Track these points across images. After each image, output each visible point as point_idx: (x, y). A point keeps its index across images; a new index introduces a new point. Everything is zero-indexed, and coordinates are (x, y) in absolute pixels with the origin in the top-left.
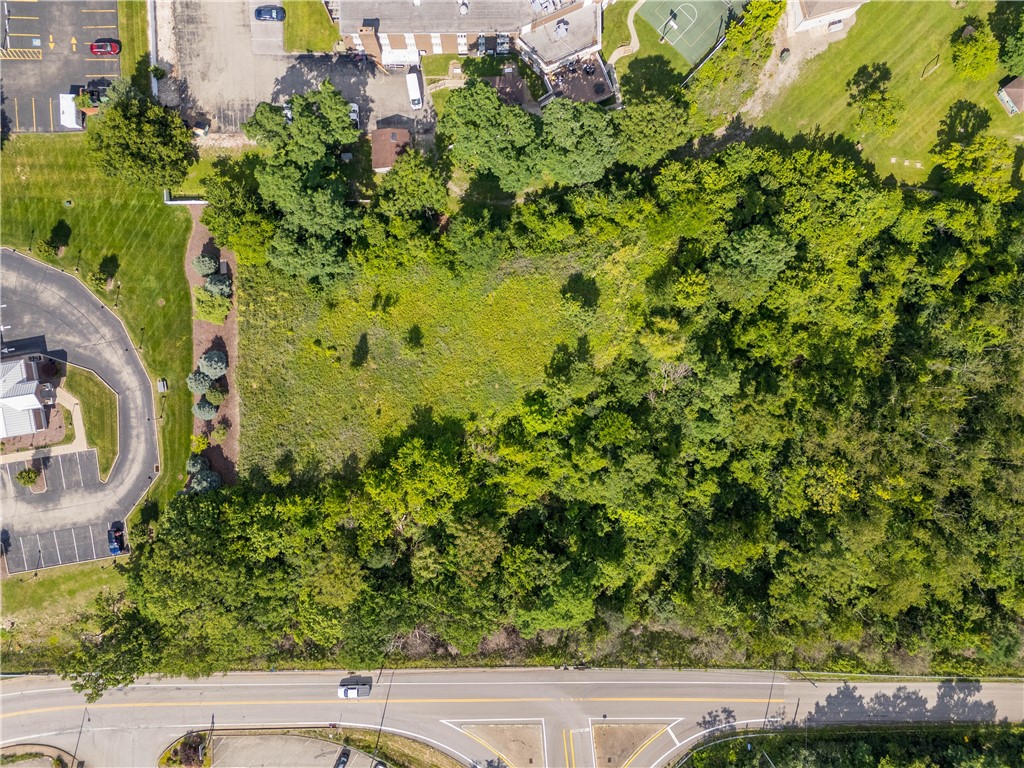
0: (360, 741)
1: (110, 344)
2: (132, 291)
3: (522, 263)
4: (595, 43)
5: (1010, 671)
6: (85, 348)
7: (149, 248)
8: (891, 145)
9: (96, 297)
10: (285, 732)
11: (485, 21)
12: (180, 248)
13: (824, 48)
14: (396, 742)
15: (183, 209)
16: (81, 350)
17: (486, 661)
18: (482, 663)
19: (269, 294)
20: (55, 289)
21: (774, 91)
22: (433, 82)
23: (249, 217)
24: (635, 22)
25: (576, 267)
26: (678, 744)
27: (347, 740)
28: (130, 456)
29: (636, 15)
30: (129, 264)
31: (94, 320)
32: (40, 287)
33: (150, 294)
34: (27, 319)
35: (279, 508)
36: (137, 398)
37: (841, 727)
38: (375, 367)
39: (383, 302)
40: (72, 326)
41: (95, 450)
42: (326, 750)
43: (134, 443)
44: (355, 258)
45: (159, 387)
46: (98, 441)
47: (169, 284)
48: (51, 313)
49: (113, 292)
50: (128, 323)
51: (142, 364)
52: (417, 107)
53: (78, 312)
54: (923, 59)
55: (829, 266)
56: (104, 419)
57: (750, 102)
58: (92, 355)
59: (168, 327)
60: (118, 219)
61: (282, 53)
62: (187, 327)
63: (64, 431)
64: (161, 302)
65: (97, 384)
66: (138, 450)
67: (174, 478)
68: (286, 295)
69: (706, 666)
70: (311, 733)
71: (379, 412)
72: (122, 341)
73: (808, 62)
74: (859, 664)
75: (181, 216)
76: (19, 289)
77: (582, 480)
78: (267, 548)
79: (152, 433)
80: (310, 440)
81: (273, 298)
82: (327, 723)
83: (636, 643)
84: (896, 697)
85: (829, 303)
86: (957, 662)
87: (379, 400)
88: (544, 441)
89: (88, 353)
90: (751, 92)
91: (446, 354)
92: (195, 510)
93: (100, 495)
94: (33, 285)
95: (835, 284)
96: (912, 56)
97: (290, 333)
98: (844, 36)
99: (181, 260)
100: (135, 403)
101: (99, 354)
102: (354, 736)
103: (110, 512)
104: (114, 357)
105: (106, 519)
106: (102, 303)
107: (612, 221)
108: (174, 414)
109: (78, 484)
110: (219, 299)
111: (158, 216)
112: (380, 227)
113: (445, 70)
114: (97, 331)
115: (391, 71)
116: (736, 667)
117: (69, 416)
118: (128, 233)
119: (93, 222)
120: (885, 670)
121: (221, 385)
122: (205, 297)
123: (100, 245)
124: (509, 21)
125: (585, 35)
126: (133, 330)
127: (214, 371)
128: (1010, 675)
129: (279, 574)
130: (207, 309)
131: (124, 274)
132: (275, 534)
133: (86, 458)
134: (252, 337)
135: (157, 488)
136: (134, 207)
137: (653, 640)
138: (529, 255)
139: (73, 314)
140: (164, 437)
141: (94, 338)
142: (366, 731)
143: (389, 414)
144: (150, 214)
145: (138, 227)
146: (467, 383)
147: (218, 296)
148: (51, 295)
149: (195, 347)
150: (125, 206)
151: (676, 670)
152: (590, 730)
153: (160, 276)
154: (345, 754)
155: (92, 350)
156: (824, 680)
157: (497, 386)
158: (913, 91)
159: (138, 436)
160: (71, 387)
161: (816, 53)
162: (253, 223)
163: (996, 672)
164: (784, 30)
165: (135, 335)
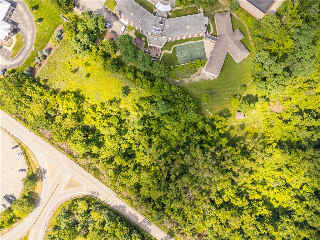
0: (22, 146)
1: (30, 34)
2: (42, 27)
3: (120, 76)
4: (161, 46)
5: (160, 226)
6: (25, 32)
7: (51, 22)
8: (209, 107)
9: (34, 23)
10: (9, 133)
11: (142, 27)
12: (57, 26)
13: (207, 79)
14: (29, 151)
15: (63, 19)
16: (24, 31)
17: (59, 148)
18: (57, 148)
19: (67, 47)
20: (28, 16)
21: (192, 80)
22: (128, 31)
23: (72, 30)
24: (174, 48)
25: (129, 85)
26: (84, 192)
27: (20, 144)
28: (18, 58)
29: (175, 47)
30: (45, 22)
31: (31, 27)
32: (25, 14)
33: (45, 31)
34: (18, 18)
35: (37, 87)
36: (28, 48)
37: (119, 212)
38: (77, 75)
39: (87, 64)
40: (26, 26)
41: (13, 52)
42: (14, 143)
43: (21, 56)
44: (87, 52)
45: (33, 49)
46: (14, 51)
47: (50, 31)
48: (24, 21)
49: (38, 25)
50: (37, 33)
51: (34, 42)
52: (121, 33)
53: (29, 24)
54: (226, 95)
55: (180, 121)
56: (19, 47)
57: (186, 79)
58: (25, 34)
59: (44, 39)
60: (50, 12)
61: (103, 4)
62: (47, 42)
63: (9, 44)
64: (46, 33)
65: (22, 40)
66: (21, 58)
67: (23, 68)
68: (70, 49)
69: (101, 181)
70: (14, 137)
71: (71, 84)
72: (33, 35)
73: (202, 79)
74: (132, 203)
75: (62, 20)
76: (21, 11)
77: (100, 125)
78: (29, 93)
79: (25, 57)
80: (54, 80)
81: (67, 48)
82: (18, 138)
83: (91, 167)
84: (133, 215)
85: (176, 128)
86: (151, 217)
87: (73, 82)
88: (99, 113)
89: (25, 33)
90: (188, 77)
91: (92, 83)
92: (21, 76)
93: (7, 61)
94: (24, 13)
95: (179, 126)
96: (224, 93)
97: (65, 57)
98: (212, 79)
99: (55, 29)
100: (27, 49)
101: (27, 34)
102: (22, 144)
103: (7, 66)
104: (29, 37)
105: (5, 66)
106: (35, 25)
107: (142, 81)
108: (32, 56)
109: (4, 56)
110: (56, 41)
111: (57, 17)
112: (96, 50)
113: (131, 30)
114: (30, 30)
115: (121, 23)
116: (107, 186)
117: (12, 42)
118: (49, 16)
119: (45, 9)
120: (135, 208)
121: (45, 57)
122: (54, 38)
123: (42, 14)
124: (147, 30)
125: (160, 43)
126: (36, 35)
127: (45, 54)
128: (159, 227)
129: (28, 100)
130: (52, 41)
131: (43, 23)
132: (33, 92)
133: (10, 52)
134: (57, 52)
135: (18, 68)
136: (54, 12)
137: (95, 169)
138: (122, 76)
139: (28, 24)
140: (27, 59)
141: (28, 31)
142: (25, 145)
143: (73, 86)
144: (56, 16)
145: (52, 16)
146: (92, 91)
147: (56, 40)
148: (26, 17)
149: (46, 47)
150: (52, 11)
151: (95, 178)
152: (69, 177)
153: (49, 28)
154: (17, 146)
155: (26, 33)
156: (122, 201)
157: (98, 96)
158: (220, 100)
159: (22, 55)
160: (17, 37)
161: (205, 79)
162: (72, 31)
163: (157, 224)
164: (202, 70)
165: (36, 36)
